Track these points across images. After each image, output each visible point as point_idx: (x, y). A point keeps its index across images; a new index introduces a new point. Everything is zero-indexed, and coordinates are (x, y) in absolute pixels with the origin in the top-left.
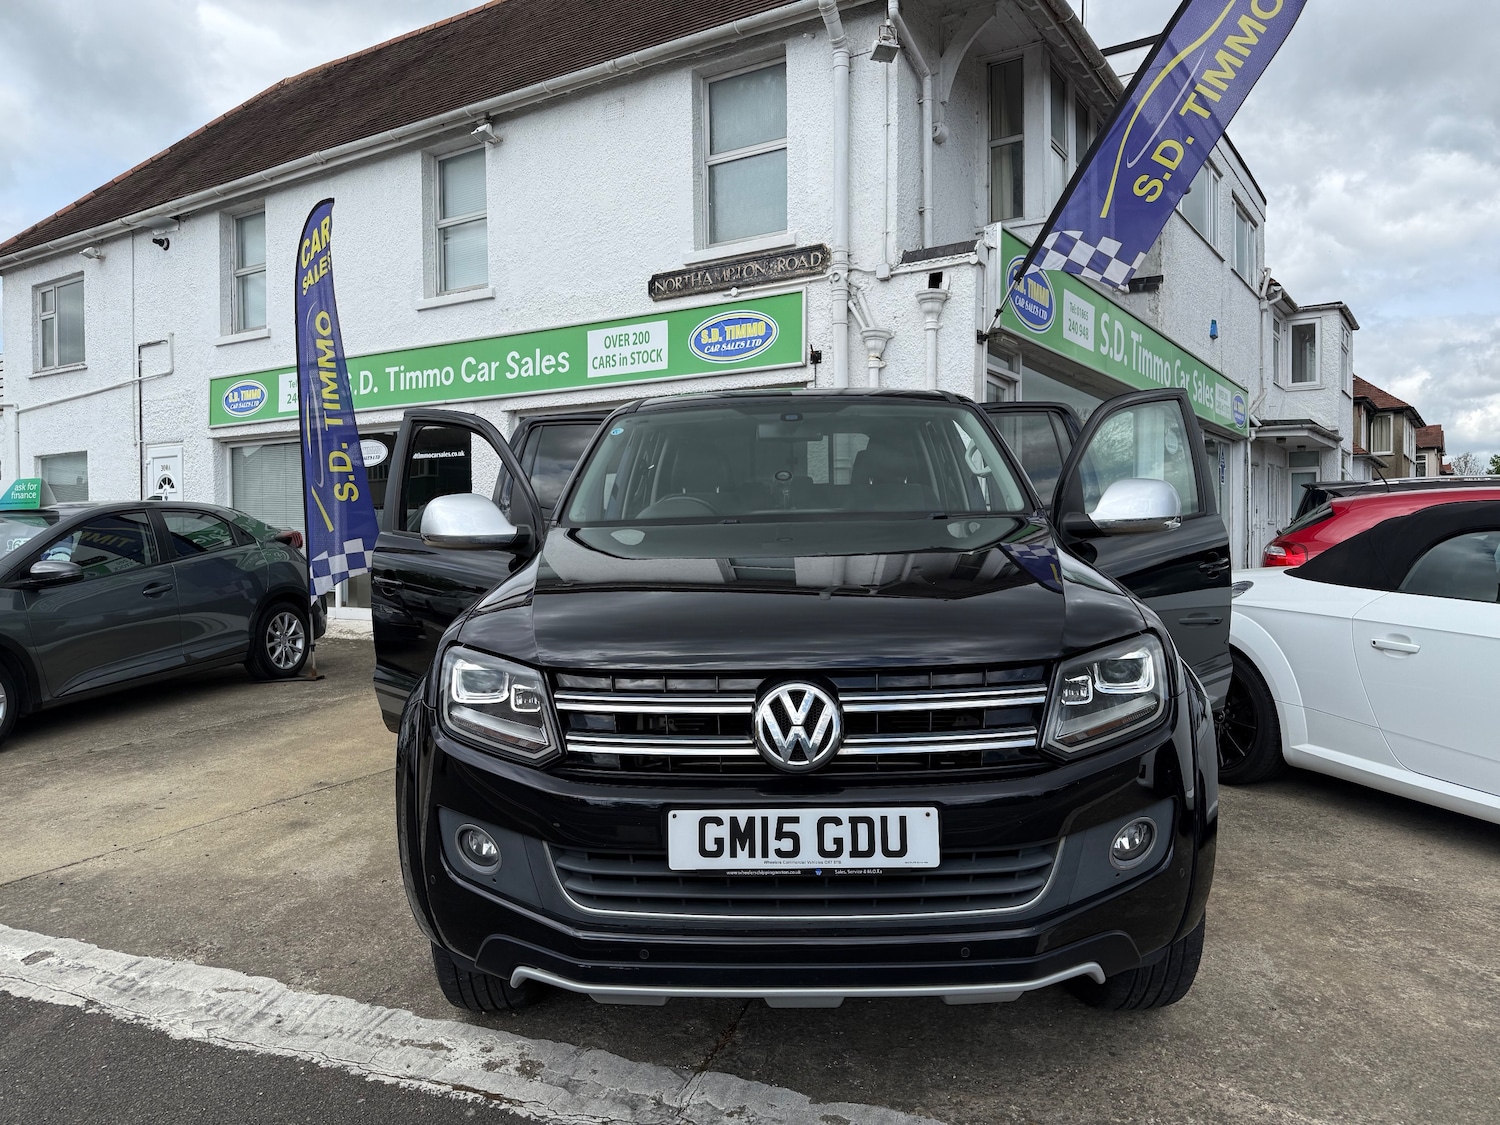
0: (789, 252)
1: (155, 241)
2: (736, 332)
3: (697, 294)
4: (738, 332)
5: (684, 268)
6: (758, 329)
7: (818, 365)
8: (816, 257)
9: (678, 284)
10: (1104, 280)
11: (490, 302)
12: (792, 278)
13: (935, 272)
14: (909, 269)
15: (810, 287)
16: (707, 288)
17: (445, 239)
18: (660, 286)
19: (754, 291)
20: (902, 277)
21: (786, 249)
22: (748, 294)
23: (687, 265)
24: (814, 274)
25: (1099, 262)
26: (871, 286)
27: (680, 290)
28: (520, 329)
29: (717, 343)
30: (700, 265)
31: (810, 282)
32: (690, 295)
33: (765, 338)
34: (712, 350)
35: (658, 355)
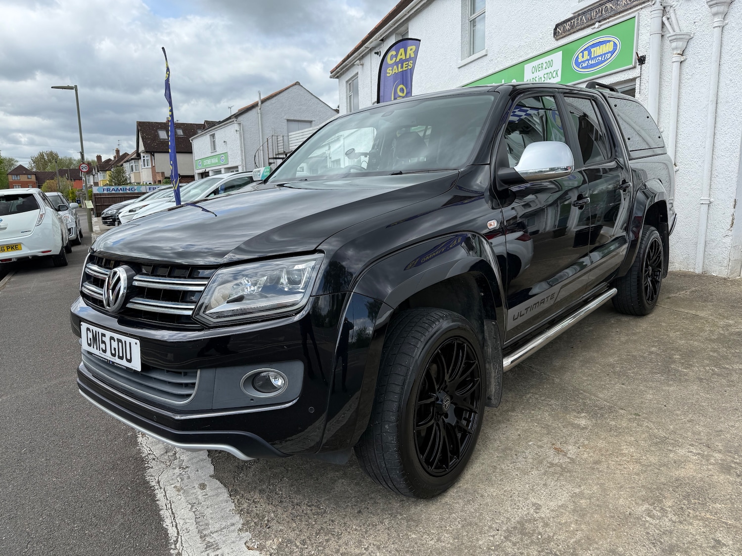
1: (375, 53)
2: (597, 51)
3: (578, 31)
4: (598, 52)
5: (572, 15)
6: (609, 47)
7: (643, 65)
9: (568, 27)
11: (486, 57)
12: (630, 8)
15: (641, 12)
16: (583, 26)
17: (474, 26)
18: (560, 30)
19: (608, 22)
22: (606, 24)
23: (574, 14)
24: (644, 2)
27: (569, 30)
28: (497, 69)
29: (586, 61)
30: (580, 12)
31: (641, 8)
32: (574, 32)
33: (612, 53)
34: (584, 66)
35: (557, 74)
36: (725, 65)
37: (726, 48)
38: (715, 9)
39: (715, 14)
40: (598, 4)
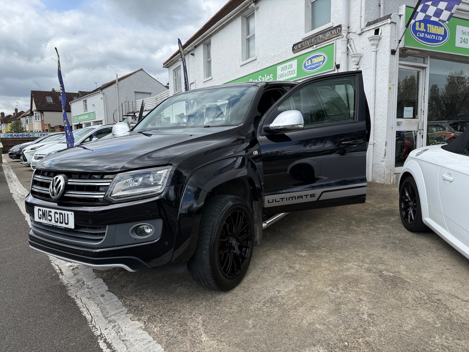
0: (331, 29)
1: (191, 54)
2: (315, 60)
3: (305, 49)
4: (316, 61)
5: (302, 40)
6: (321, 59)
7: (339, 69)
8: (339, 29)
9: (300, 46)
10: (440, 20)
11: (256, 60)
12: (331, 39)
13: (377, 28)
14: (368, 29)
15: (337, 41)
16: (307, 47)
17: (249, 42)
18: (296, 47)
19: (321, 45)
20: (366, 32)
21: (330, 29)
22: (319, 46)
23: (303, 39)
24: (338, 36)
25: (438, 13)
26: (356, 37)
27: (300, 48)
28: (262, 68)
29: (310, 65)
30: (306, 39)
31: (337, 39)
32: (303, 50)
33: (323, 62)
34: (308, 68)
35: (294, 72)
36: (378, 71)
37: (378, 63)
38: (372, 42)
39: (372, 45)
40: (315, 35)
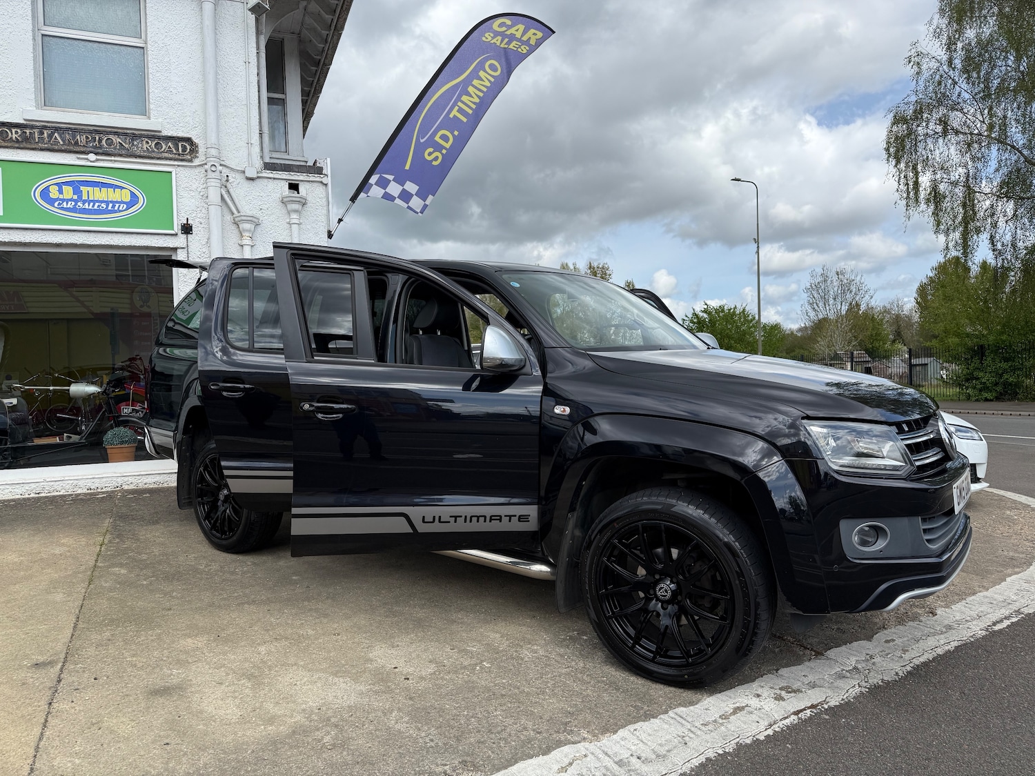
0: (154, 136)
2: (95, 194)
3: (42, 150)
5: (23, 122)
6: (121, 195)
7: (190, 236)
8: (184, 149)
9: (14, 136)
10: (409, 208)
12: (158, 159)
13: (293, 182)
14: (271, 175)
16: (55, 147)
19: (115, 161)
20: (266, 180)
21: (153, 133)
22: (106, 163)
23: (25, 120)
24: (182, 160)
25: (405, 196)
26: (238, 181)
27: (17, 141)
29: (70, 200)
30: (46, 124)
31: (178, 166)
32: (31, 149)
33: (130, 204)
34: (64, 205)
39: (290, 212)
40: (92, 128)
